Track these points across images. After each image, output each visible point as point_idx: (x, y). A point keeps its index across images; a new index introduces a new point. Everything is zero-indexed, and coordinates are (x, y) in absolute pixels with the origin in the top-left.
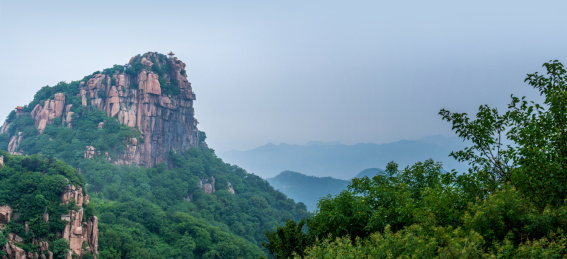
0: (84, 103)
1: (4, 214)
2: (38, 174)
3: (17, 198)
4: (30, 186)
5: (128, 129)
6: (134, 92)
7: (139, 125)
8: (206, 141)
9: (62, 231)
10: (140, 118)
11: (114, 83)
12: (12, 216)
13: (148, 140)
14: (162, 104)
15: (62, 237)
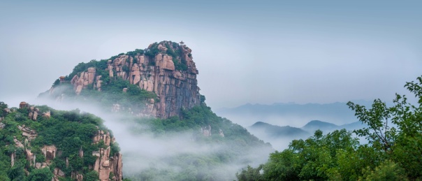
0: (111, 74)
1: (51, 151)
2: (76, 123)
3: (60, 140)
4: (69, 131)
5: (148, 93)
6: (152, 68)
7: (156, 90)
8: (205, 101)
9: (93, 164)
10: (156, 85)
11: (135, 61)
12: (57, 153)
13: (163, 100)
14: (175, 76)
15: (93, 169)
